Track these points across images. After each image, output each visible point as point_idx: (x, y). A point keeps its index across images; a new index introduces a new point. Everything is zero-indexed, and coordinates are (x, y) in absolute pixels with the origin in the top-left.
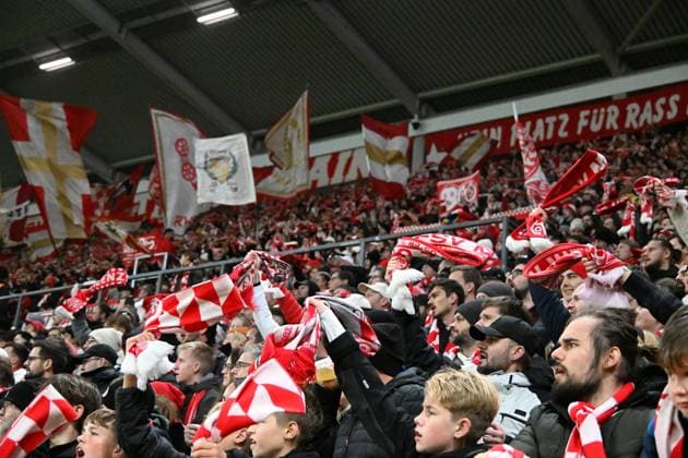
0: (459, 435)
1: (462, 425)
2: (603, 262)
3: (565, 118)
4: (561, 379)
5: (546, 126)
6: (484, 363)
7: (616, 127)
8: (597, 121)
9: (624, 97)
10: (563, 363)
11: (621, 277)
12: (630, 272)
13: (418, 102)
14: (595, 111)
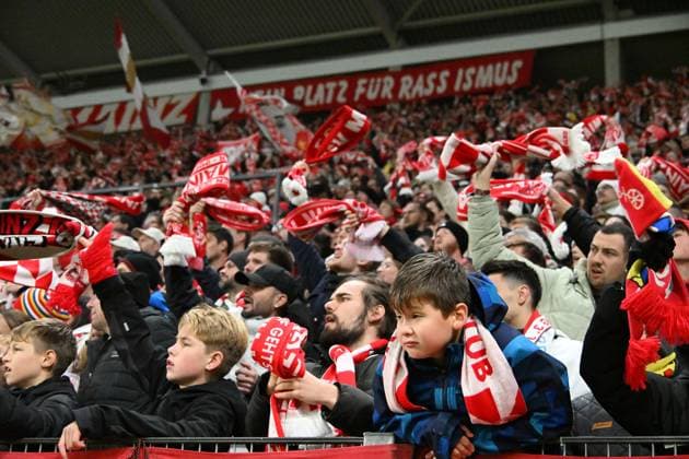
0: (211, 367)
1: (214, 358)
2: (366, 215)
3: (344, 84)
4: (332, 326)
5: (326, 91)
6: (250, 308)
7: (390, 96)
8: (374, 90)
9: (399, 69)
10: (335, 313)
11: (380, 233)
12: (387, 228)
13: (206, 59)
14: (372, 81)
